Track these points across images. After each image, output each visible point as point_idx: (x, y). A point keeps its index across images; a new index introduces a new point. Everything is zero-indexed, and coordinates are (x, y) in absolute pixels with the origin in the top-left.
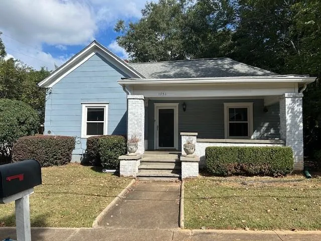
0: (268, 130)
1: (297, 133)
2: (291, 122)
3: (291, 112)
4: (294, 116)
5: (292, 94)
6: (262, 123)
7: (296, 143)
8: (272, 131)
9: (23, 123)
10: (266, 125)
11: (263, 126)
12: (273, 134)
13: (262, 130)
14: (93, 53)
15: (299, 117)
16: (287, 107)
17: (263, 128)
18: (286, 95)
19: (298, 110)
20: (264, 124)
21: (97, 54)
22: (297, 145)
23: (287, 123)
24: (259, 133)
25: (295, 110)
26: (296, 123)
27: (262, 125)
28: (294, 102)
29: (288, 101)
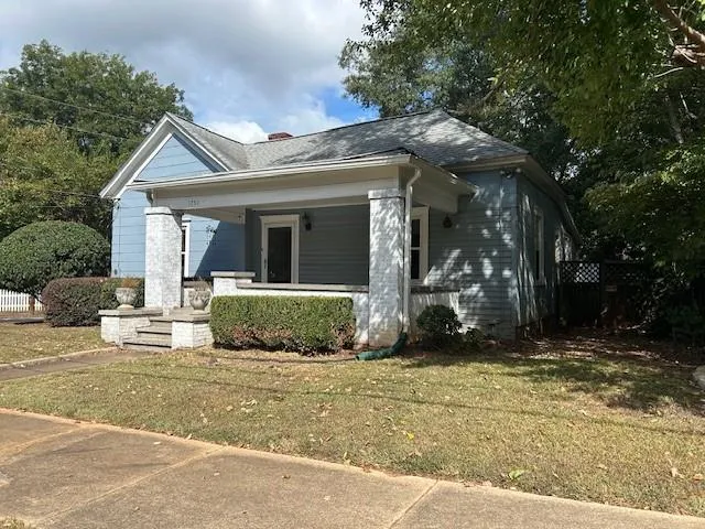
0: (458, 265)
1: (388, 271)
2: (379, 248)
3: (380, 230)
4: (384, 238)
5: (380, 191)
6: (447, 250)
7: (386, 291)
8: (467, 269)
9: (66, 257)
10: (456, 253)
11: (447, 258)
12: (469, 275)
13: (446, 267)
14: (170, 135)
15: (392, 239)
16: (372, 218)
17: (449, 261)
18: (371, 194)
19: (391, 225)
20: (450, 253)
21: (175, 136)
22: (387, 294)
23: (371, 251)
24: (439, 272)
25: (386, 224)
26: (387, 250)
27: (445, 255)
28: (384, 206)
29: (375, 207)
